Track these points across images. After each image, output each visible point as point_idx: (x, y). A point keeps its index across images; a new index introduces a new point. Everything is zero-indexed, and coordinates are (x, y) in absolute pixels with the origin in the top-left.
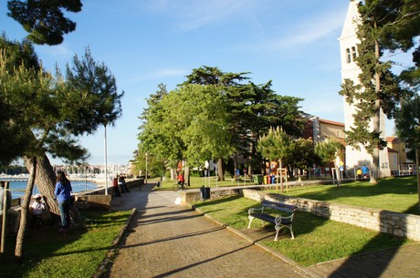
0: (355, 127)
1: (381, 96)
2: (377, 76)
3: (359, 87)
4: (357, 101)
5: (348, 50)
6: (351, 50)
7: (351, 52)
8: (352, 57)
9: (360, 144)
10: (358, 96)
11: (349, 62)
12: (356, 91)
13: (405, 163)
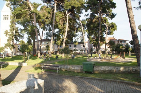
0: (7, 43)
1: (15, 36)
2: (14, 30)
3: (9, 32)
4: (8, 36)
5: (4, 15)
6: (5, 16)
7: (5, 17)
8: (5, 18)
9: (8, 47)
10: (9, 35)
11: (4, 19)
12: (9, 33)
13: (17, 51)
